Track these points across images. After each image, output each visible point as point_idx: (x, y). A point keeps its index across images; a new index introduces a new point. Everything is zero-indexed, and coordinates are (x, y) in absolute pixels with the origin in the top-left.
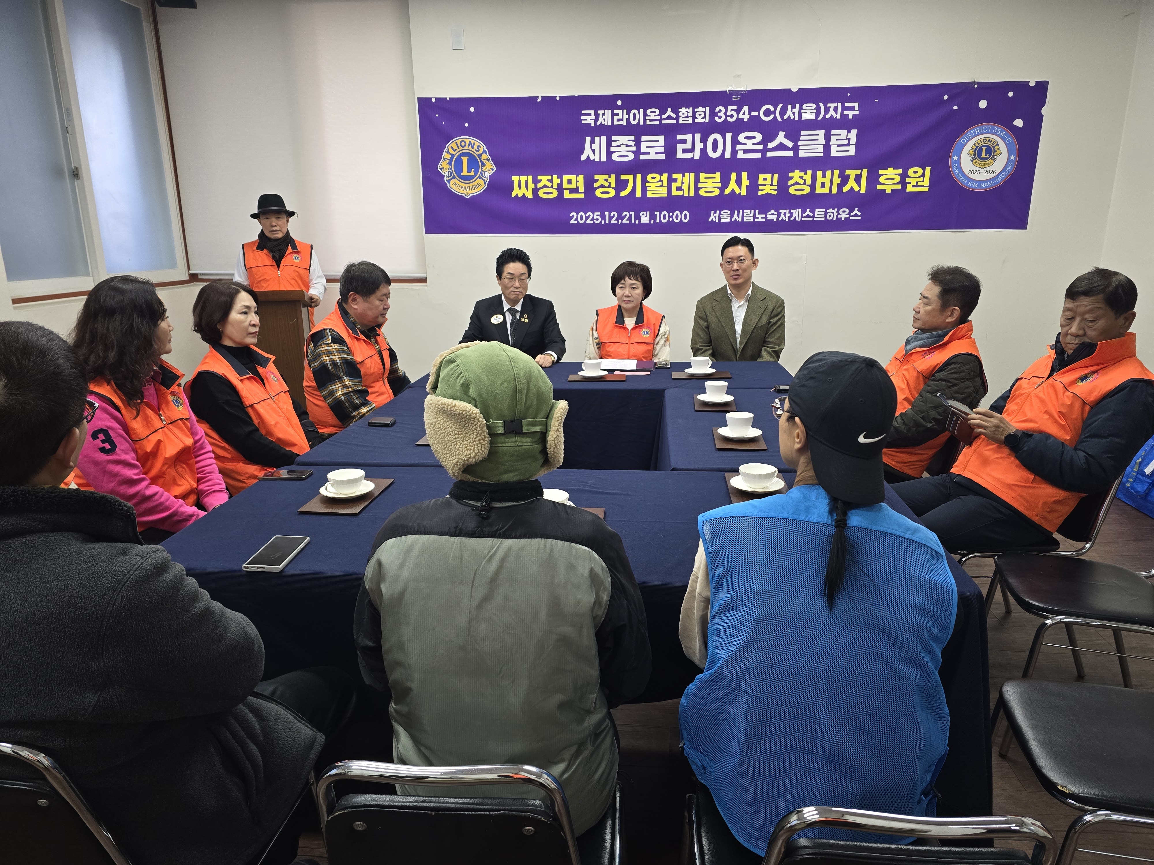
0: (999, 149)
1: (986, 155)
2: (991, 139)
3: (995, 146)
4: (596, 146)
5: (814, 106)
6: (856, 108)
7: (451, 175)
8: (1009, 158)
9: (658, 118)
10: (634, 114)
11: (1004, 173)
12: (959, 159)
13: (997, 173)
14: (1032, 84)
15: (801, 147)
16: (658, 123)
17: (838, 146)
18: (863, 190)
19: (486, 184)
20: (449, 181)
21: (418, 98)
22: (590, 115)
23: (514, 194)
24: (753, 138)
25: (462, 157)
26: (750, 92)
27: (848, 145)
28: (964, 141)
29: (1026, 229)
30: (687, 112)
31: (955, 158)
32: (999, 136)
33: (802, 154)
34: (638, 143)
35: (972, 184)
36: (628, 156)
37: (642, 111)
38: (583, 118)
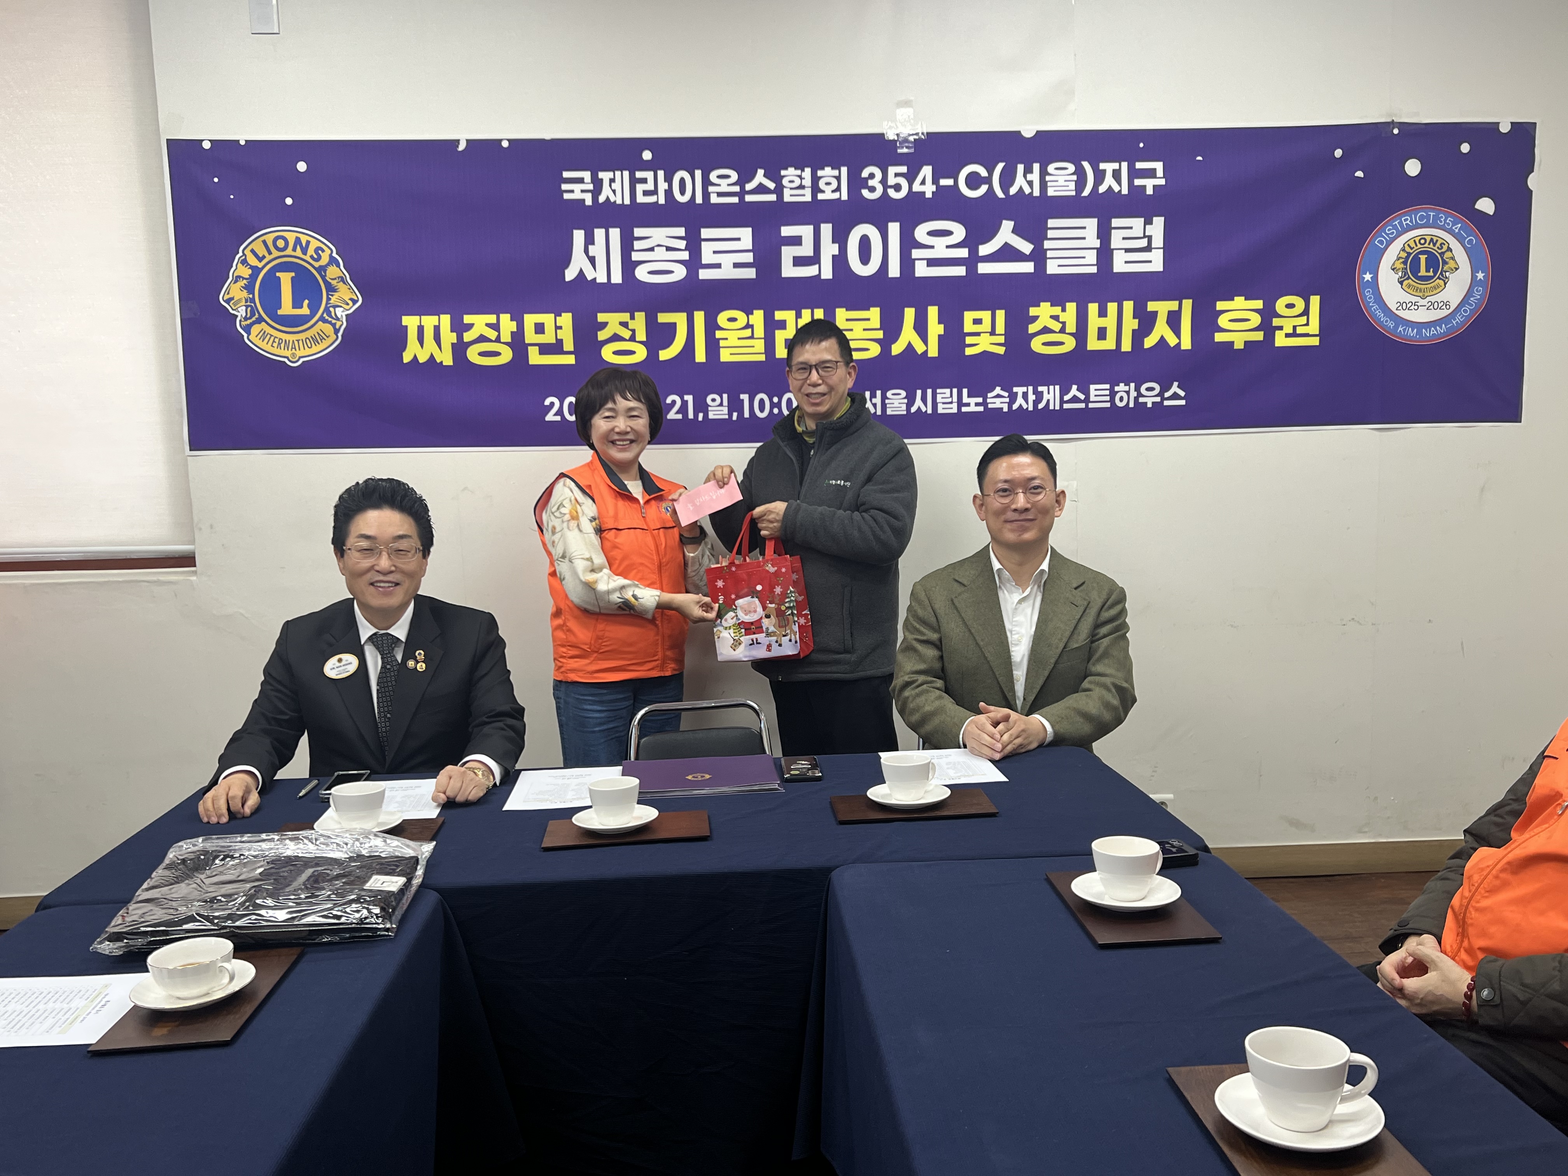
0: (1453, 258)
1: (1428, 271)
2: (1435, 239)
3: (1443, 253)
4: (598, 250)
5: (1071, 168)
6: (1160, 173)
7: (253, 315)
8: (1474, 277)
9: (737, 189)
10: (682, 182)
11: (1467, 308)
12: (1375, 278)
13: (1453, 306)
14: (1505, 128)
15: (1049, 254)
16: (735, 200)
17: (1127, 250)
18: (1186, 344)
19: (340, 335)
20: (248, 329)
21: (167, 140)
22: (581, 181)
23: (407, 358)
24: (948, 233)
25: (278, 274)
26: (933, 138)
27: (1148, 249)
28: (1381, 242)
29: (1520, 422)
30: (800, 177)
31: (1368, 277)
32: (1450, 232)
33: (1052, 268)
34: (694, 244)
35: (1404, 330)
36: (672, 272)
37: (698, 173)
38: (564, 187)
